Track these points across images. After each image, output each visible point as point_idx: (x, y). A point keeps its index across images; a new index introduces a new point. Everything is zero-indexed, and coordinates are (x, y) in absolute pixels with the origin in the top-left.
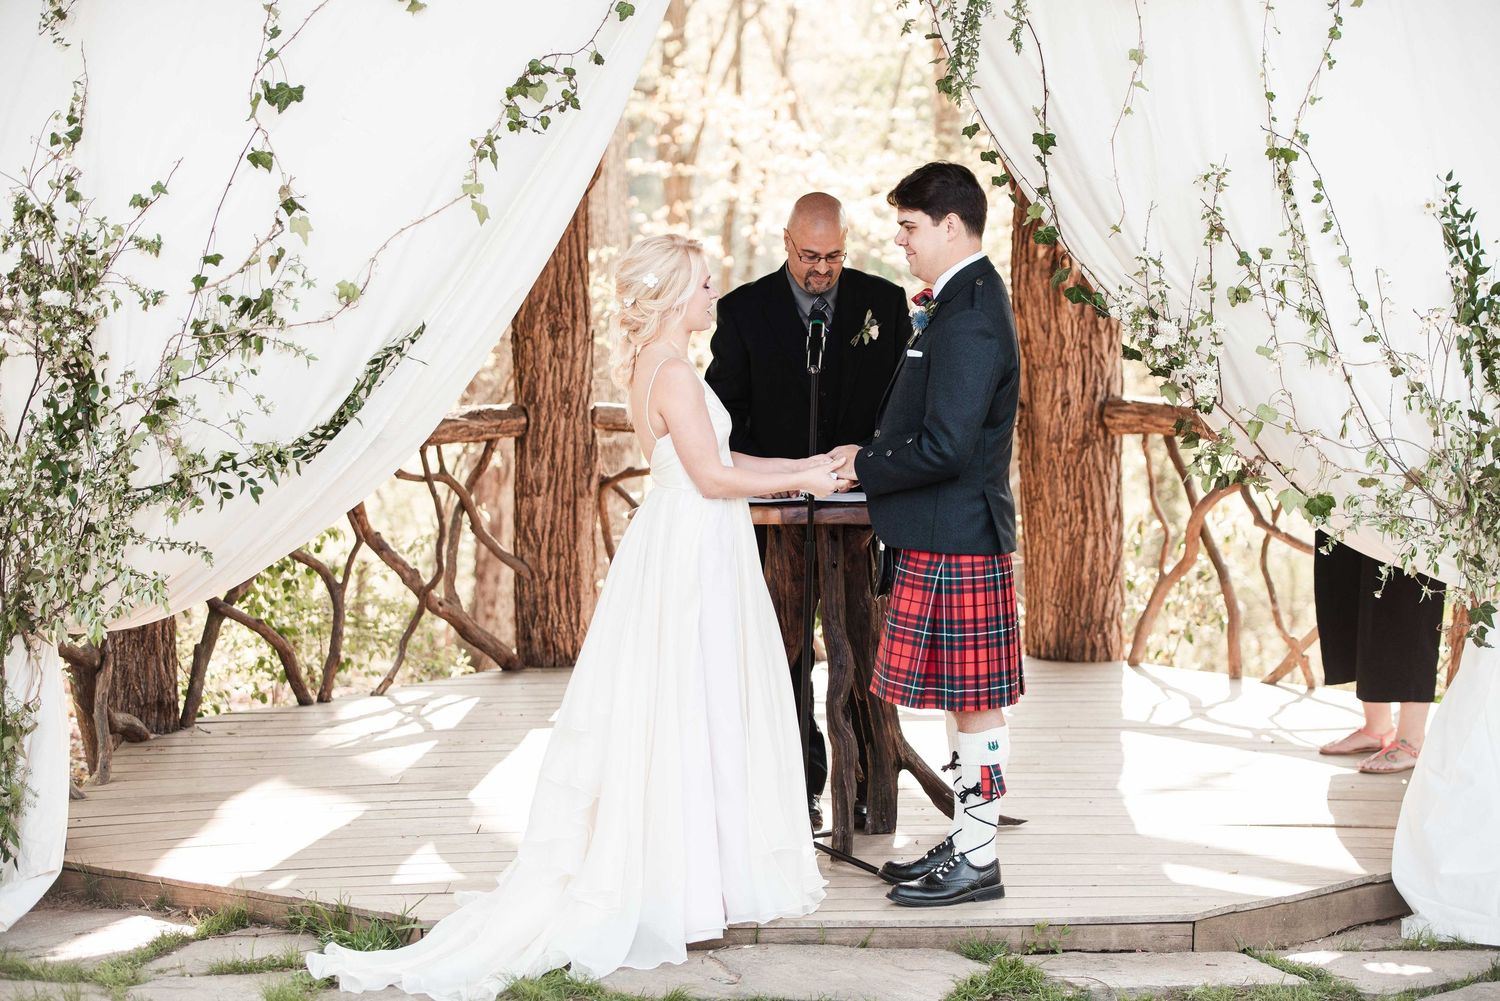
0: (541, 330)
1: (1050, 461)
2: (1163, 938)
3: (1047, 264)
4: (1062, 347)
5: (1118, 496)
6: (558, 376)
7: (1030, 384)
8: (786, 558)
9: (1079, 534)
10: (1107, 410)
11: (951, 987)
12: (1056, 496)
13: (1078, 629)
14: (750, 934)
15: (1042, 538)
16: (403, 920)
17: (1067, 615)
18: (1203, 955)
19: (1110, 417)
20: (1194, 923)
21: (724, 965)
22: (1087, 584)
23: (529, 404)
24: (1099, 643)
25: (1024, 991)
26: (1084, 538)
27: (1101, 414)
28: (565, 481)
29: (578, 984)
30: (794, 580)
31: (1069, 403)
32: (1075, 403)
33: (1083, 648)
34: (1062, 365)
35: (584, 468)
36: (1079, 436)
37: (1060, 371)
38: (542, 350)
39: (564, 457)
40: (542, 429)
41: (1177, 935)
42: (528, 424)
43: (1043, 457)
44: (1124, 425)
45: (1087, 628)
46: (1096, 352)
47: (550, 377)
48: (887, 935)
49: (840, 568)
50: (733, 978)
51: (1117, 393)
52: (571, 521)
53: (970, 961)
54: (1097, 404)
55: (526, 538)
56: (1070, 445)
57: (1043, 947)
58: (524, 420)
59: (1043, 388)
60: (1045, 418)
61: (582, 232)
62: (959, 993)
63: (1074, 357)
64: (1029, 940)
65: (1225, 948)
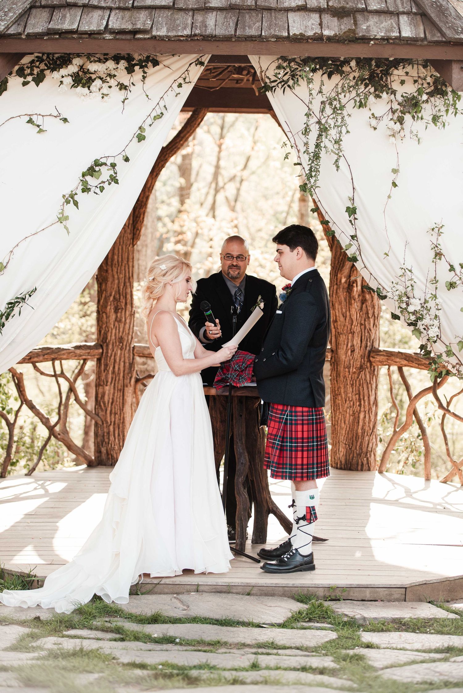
0: (110, 309)
1: (345, 377)
2: (391, 595)
3: (346, 286)
4: (352, 324)
5: (376, 394)
6: (117, 331)
7: (336, 341)
8: (218, 412)
9: (357, 411)
10: (372, 354)
11: (290, 615)
12: (347, 394)
13: (355, 455)
14: (195, 587)
15: (340, 412)
16: (29, 576)
17: (351, 449)
18: (410, 603)
19: (373, 357)
20: (406, 588)
21: (181, 602)
22: (360, 434)
23: (104, 343)
24: (365, 462)
25: (324, 618)
26: (359, 413)
27: (369, 356)
28: (119, 379)
29: (111, 608)
30: (222, 422)
31: (354, 351)
32: (357, 351)
33: (358, 464)
34: (351, 333)
35: (128, 374)
36: (359, 366)
37: (350, 335)
38: (110, 318)
39: (119, 368)
40: (109, 355)
41: (397, 594)
42: (103, 353)
43: (341, 375)
44: (379, 361)
45: (359, 455)
46: (367, 327)
47: (114, 331)
48: (260, 590)
49: (244, 416)
50: (185, 608)
51: (377, 346)
52: (121, 398)
53: (299, 603)
54: (367, 352)
55: (100, 406)
56: (354, 370)
57: (334, 598)
58: (101, 351)
59: (343, 343)
60: (343, 357)
61: (131, 264)
62: (292, 617)
63: (357, 329)
64: (328, 594)
65: (420, 600)
